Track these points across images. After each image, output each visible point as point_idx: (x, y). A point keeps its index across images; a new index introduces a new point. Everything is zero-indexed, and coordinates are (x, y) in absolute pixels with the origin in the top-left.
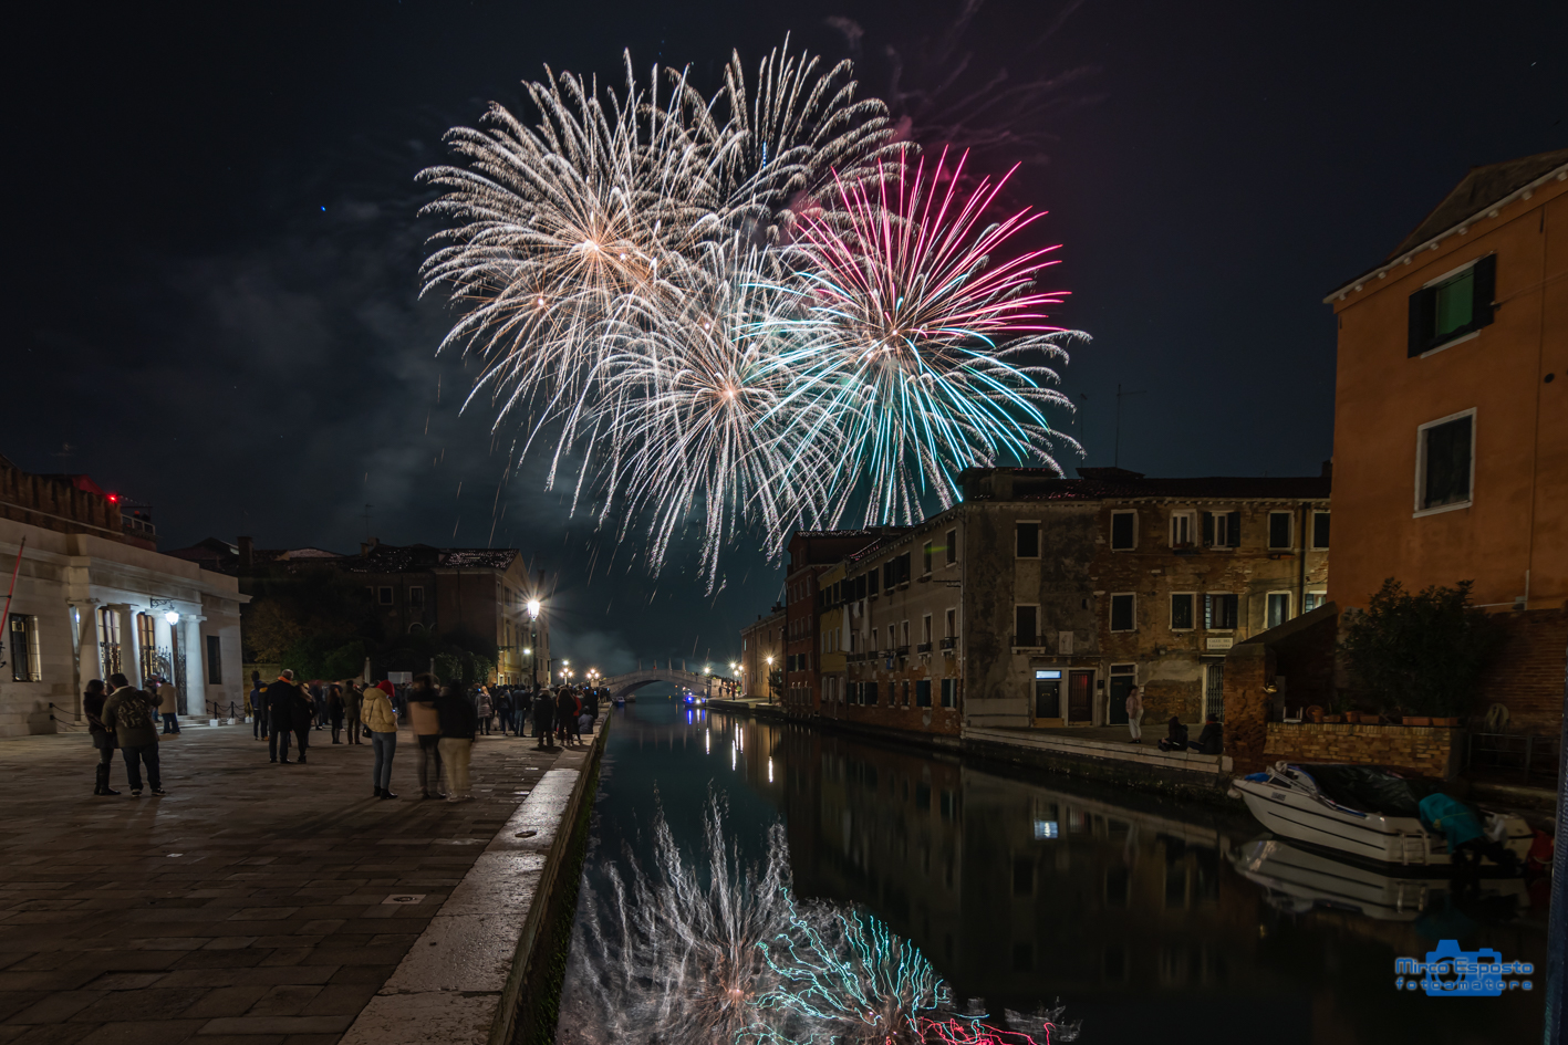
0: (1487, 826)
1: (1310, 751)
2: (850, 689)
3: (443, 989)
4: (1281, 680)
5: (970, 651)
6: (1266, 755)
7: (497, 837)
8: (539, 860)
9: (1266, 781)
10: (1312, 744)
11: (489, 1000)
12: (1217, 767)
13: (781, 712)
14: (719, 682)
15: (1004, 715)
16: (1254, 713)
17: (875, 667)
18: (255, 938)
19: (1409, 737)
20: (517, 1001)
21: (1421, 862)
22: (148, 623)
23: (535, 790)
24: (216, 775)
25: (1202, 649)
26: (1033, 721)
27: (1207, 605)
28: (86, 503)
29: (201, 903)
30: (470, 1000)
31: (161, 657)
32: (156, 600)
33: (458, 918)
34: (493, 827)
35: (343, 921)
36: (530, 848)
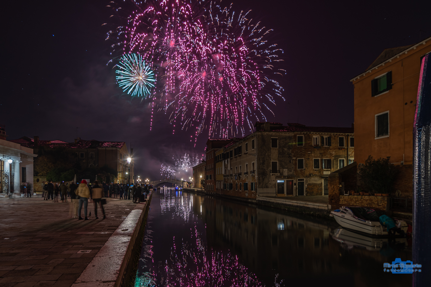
1: (351, 203)
2: (225, 185)
3: (96, 281)
4: (343, 183)
5: (259, 174)
6: (340, 204)
7: (116, 231)
8: (129, 238)
9: (340, 212)
10: (352, 201)
11: (111, 284)
12: (327, 208)
13: (204, 192)
14: (186, 183)
15: (268, 193)
16: (336, 192)
17: (232, 179)
18: (33, 266)
19: (376, 199)
20: (121, 283)
21: (380, 234)
22: (2, 163)
23: (128, 216)
24: (23, 212)
25: (322, 174)
26: (277, 195)
27: (323, 162)
29: (15, 254)
30: (105, 284)
31: (6, 174)
32: (5, 156)
33: (102, 257)
34: (114, 228)
35: (64, 259)
36: (126, 235)
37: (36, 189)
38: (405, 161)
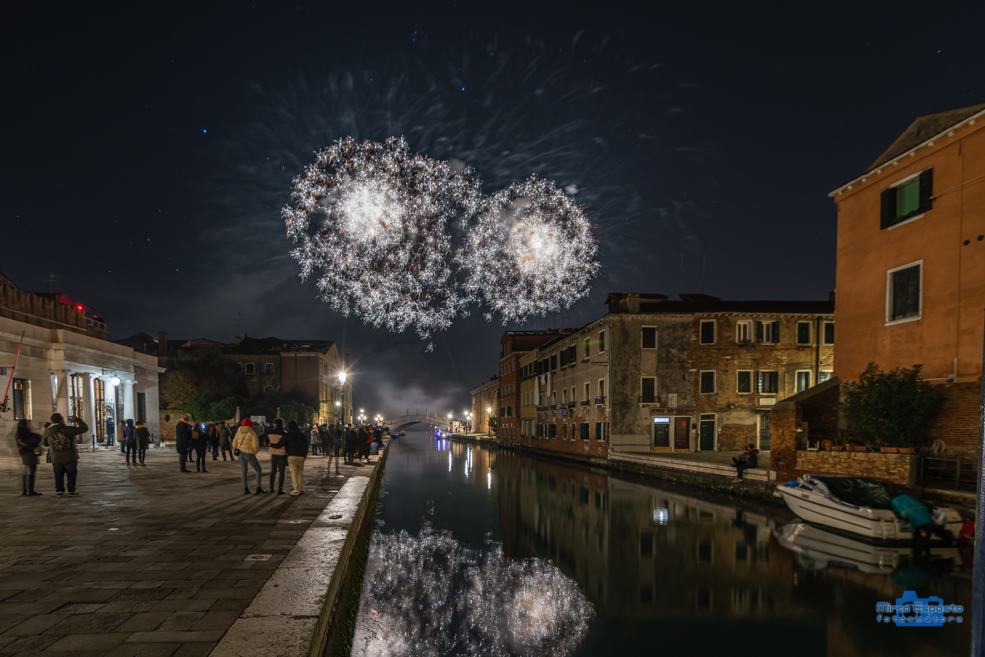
0: (934, 515)
1: (824, 468)
2: (539, 429)
3: (281, 614)
4: (805, 424)
5: (613, 405)
6: (797, 470)
7: (318, 518)
8: (343, 533)
9: (797, 486)
10: (825, 464)
11: (311, 621)
12: (767, 477)
13: (496, 442)
14: (457, 423)
15: (634, 445)
16: (789, 444)
17: (554, 415)
18: (163, 582)
19: (884, 460)
20: (328, 623)
21: (893, 537)
22: (100, 385)
23: (341, 490)
25: (757, 405)
26: (653, 448)
27: (760, 378)
28: (63, 310)
29: (130, 559)
30: (299, 621)
31: (108, 406)
32: (106, 371)
33: (292, 570)
34: (315, 512)
35: (219, 571)
36: (338, 526)
37: (164, 435)
38: (959, 375)
